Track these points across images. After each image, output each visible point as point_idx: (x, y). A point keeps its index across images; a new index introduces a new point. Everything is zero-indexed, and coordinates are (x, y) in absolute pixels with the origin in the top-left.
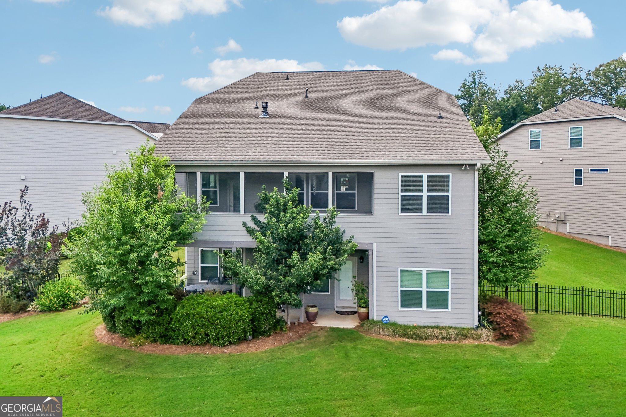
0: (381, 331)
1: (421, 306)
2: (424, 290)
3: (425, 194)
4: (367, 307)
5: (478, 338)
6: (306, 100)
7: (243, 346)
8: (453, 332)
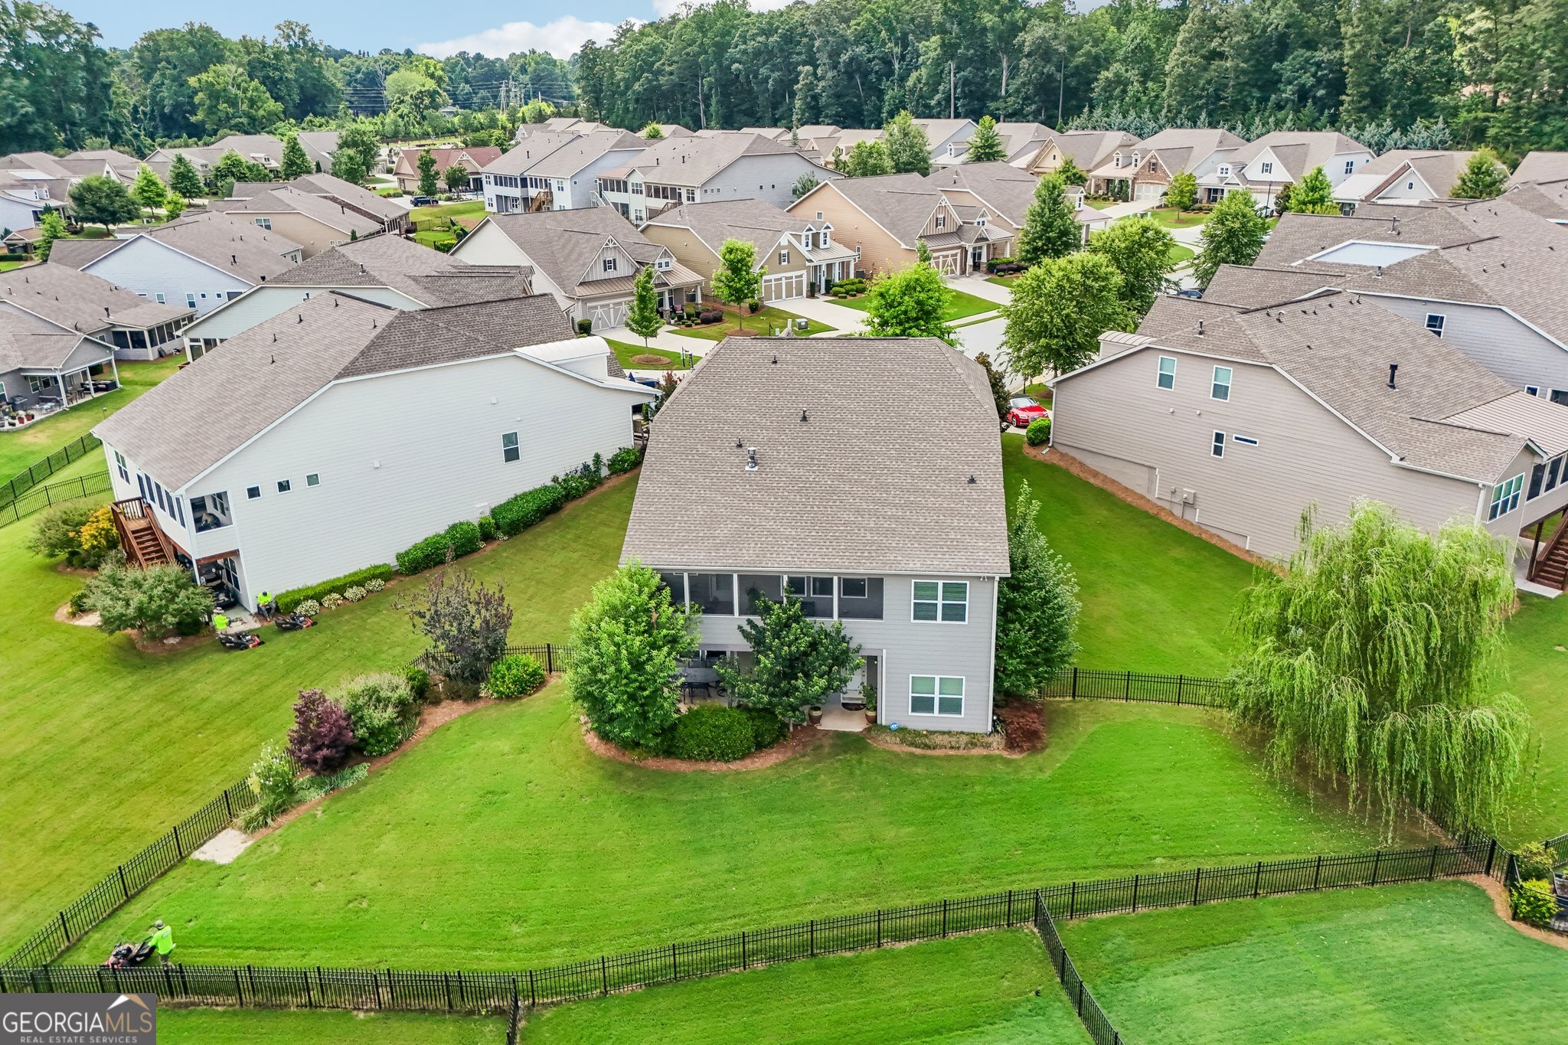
0: (888, 738)
1: (932, 710)
2: (937, 696)
3: (940, 602)
4: (875, 709)
5: (988, 746)
6: (804, 423)
7: (748, 761)
8: (964, 739)
